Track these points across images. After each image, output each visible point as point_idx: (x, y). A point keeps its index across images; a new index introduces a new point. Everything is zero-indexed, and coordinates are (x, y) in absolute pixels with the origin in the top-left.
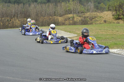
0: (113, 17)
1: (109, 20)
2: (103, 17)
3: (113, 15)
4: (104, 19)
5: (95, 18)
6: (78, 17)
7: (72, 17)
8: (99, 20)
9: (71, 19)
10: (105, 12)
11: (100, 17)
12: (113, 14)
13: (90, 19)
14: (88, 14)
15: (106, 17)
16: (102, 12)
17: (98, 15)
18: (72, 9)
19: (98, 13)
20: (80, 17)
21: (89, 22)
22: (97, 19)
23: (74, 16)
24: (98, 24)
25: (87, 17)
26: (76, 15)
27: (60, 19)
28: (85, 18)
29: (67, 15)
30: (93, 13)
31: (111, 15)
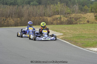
0: (95, 18)
1: (92, 20)
2: (87, 18)
3: (95, 17)
4: (87, 20)
5: (79, 18)
6: (64, 18)
7: (59, 17)
8: (83, 20)
9: (58, 19)
10: (88, 14)
11: (84, 18)
12: (95, 15)
13: (75, 19)
14: (73, 15)
15: (89, 18)
16: (85, 14)
17: (82, 16)
18: (60, 11)
19: (82, 14)
20: (66, 17)
21: (74, 22)
22: (81, 20)
23: (61, 17)
24: (82, 24)
25: (73, 18)
26: (63, 16)
27: (49, 19)
28: (71, 18)
29: (55, 16)
30: (78, 14)
31: (94, 16)
